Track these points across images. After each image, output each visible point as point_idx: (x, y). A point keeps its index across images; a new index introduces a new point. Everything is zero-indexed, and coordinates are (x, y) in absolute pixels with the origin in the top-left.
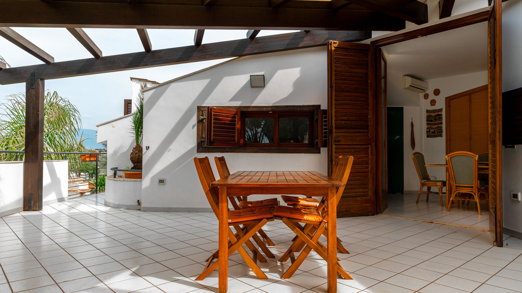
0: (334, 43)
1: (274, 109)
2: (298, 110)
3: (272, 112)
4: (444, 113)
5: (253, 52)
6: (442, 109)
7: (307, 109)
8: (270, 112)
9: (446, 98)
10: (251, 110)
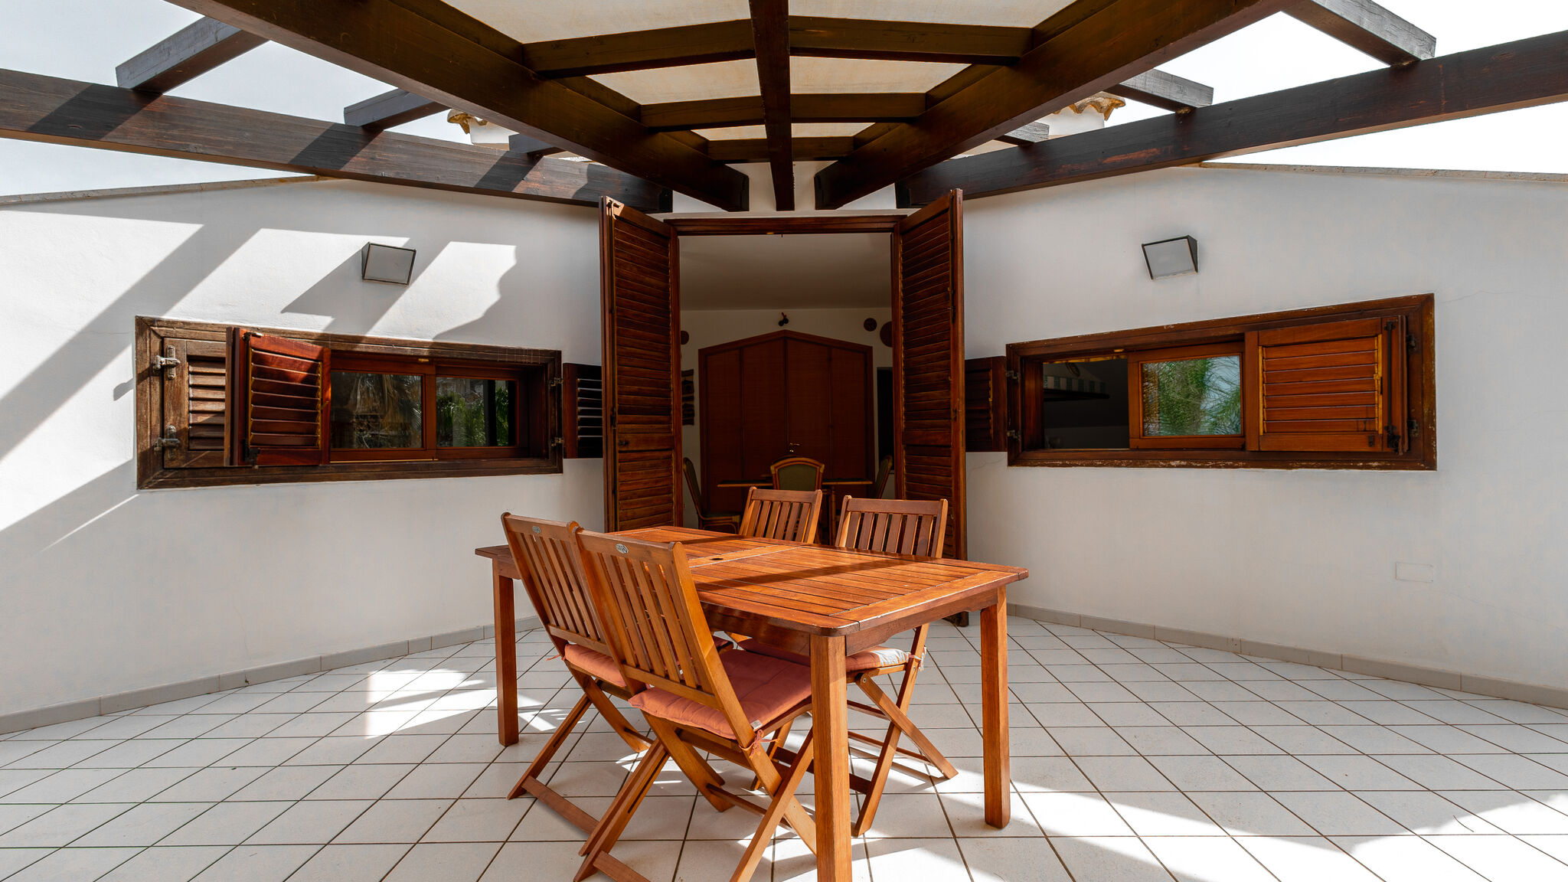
0: (616, 206)
1: (437, 352)
2: (507, 360)
3: (427, 360)
4: (696, 379)
5: (376, 174)
6: (692, 370)
7: (530, 358)
8: (423, 360)
9: (700, 351)
10: (364, 350)
